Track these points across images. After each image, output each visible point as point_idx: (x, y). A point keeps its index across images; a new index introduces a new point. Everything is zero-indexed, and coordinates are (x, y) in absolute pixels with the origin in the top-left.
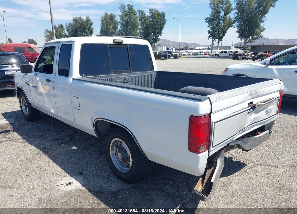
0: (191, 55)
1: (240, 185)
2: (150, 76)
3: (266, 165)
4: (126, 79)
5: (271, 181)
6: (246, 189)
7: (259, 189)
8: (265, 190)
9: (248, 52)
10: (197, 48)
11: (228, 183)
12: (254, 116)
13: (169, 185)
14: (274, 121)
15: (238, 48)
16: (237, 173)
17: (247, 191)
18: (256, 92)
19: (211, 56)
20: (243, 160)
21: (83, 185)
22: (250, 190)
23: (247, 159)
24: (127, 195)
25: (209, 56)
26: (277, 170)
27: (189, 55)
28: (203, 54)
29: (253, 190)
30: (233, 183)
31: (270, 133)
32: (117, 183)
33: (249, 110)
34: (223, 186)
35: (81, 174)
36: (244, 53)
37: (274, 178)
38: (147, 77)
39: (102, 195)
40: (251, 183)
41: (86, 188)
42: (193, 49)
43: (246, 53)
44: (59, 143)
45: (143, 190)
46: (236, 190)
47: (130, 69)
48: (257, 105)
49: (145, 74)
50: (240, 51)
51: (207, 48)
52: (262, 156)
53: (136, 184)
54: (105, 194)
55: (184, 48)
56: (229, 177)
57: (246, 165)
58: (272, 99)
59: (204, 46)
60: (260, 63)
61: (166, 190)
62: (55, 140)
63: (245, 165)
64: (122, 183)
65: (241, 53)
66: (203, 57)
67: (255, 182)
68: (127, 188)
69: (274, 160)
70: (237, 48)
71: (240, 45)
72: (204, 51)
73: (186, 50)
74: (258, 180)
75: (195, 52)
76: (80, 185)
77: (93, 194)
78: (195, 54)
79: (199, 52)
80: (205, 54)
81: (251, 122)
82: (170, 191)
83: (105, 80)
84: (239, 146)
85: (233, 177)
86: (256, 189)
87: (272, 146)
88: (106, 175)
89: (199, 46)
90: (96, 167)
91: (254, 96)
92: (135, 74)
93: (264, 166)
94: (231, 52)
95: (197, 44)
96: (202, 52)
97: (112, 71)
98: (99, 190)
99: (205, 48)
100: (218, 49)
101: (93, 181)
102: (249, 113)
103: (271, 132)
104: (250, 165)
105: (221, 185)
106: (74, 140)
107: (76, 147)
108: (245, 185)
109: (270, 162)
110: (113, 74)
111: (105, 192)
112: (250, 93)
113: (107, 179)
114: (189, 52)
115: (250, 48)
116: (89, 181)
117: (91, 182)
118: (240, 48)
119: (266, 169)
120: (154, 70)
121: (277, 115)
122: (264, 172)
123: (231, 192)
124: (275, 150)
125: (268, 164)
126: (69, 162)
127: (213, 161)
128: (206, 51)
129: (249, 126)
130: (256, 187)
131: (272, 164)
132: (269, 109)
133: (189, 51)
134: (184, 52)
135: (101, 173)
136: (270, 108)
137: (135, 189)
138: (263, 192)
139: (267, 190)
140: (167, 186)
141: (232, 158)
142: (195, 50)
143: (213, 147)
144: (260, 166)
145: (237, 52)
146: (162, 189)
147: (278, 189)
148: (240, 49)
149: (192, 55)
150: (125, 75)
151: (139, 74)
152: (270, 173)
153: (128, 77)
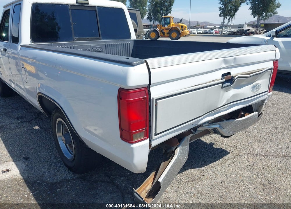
0: (201, 33)
1: (214, 179)
2: (126, 46)
3: (253, 154)
4: (93, 47)
5: (255, 175)
6: (220, 185)
7: (237, 186)
8: (244, 187)
9: (261, 30)
10: (208, 27)
11: (200, 176)
12: (232, 92)
13: (125, 177)
14: (265, 100)
15: (252, 26)
16: (214, 163)
17: (221, 189)
18: (235, 58)
19: (221, 34)
20: (226, 146)
21: (22, 173)
22: (225, 187)
23: (232, 145)
24: (69, 187)
25: (220, 35)
26: (266, 161)
27: (199, 33)
28: (214, 32)
29: (228, 187)
30: (205, 177)
31: (259, 115)
32: (63, 172)
33: (223, 83)
34: (192, 181)
35: (26, 159)
36: (256, 31)
37: (260, 172)
38: (122, 46)
39: (37, 187)
40: (229, 177)
41: (23, 177)
42: (204, 28)
43: (258, 31)
44: (21, 121)
45: (91, 182)
46: (207, 187)
47: (100, 36)
48: (236, 77)
49: (119, 43)
50: (253, 30)
51: (218, 26)
52: (251, 143)
53: (85, 174)
54: (43, 185)
55: (195, 26)
56: (203, 168)
57: (229, 153)
58: (261, 71)
59: (216, 25)
60: (264, 36)
61: (118, 183)
62: (18, 118)
63: (226, 153)
64: (68, 173)
65: (253, 31)
66: (213, 36)
67: (233, 175)
68: (73, 179)
69: (265, 147)
70: (250, 26)
71: (254, 24)
72: (215, 30)
73: (197, 28)
74: (239, 174)
75: (206, 31)
76: (19, 172)
77: (28, 186)
78: (206, 33)
79: (210, 31)
80: (216, 33)
81: (228, 100)
82: (123, 185)
83: (70, 48)
84: (216, 131)
85: (208, 168)
86: (233, 186)
87: (266, 130)
88: (55, 162)
89: (211, 24)
90: (49, 151)
91: (232, 64)
92: (105, 42)
93: (250, 155)
94: (243, 30)
95: (209, 23)
96: (213, 31)
97: (75, 38)
98: (37, 180)
99: (217, 26)
100: (230, 28)
101: (37, 168)
102: (222, 87)
103: (261, 113)
104: (233, 153)
105: (190, 179)
106: (40, 119)
107: (39, 126)
108: (220, 180)
109: (259, 151)
110: (76, 41)
111: (45, 182)
112: (224, 60)
113: (54, 166)
114: (199, 31)
115: (263, 26)
116: (32, 168)
117: (34, 169)
118: (253, 26)
119: (251, 159)
120: (131, 39)
121: (269, 92)
122: (248, 163)
123: (200, 189)
124: (268, 136)
125: (256, 153)
126: (21, 144)
127: (168, 151)
128: (217, 29)
129: (226, 106)
130: (234, 182)
131: (261, 153)
132: (256, 85)
133: (199, 29)
134: (194, 31)
135: (50, 158)
136: (258, 82)
137: (81, 181)
138: (241, 190)
139: (247, 187)
140: (122, 178)
141: (213, 144)
142: (206, 28)
143: (156, 134)
144: (245, 156)
145: (249, 30)
146: (114, 181)
147: (262, 187)
148: (253, 28)
149: (203, 33)
150: (92, 43)
151: (111, 42)
152: (256, 164)
153: (96, 45)
